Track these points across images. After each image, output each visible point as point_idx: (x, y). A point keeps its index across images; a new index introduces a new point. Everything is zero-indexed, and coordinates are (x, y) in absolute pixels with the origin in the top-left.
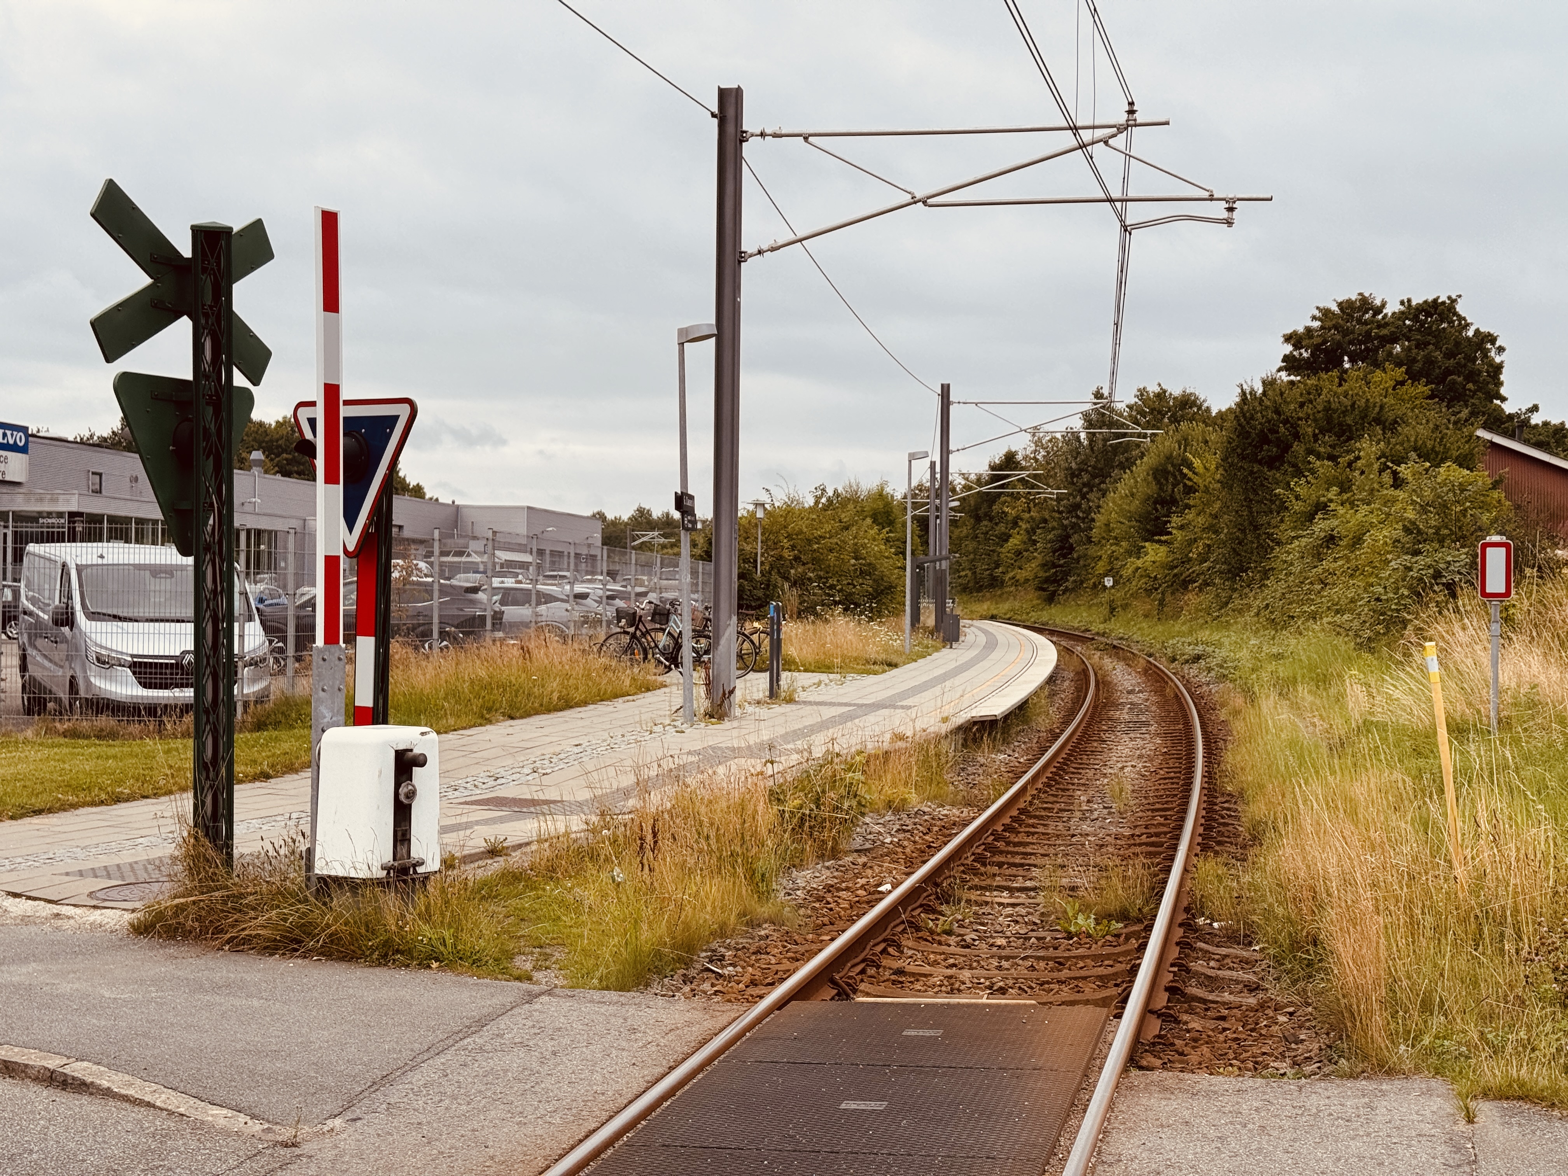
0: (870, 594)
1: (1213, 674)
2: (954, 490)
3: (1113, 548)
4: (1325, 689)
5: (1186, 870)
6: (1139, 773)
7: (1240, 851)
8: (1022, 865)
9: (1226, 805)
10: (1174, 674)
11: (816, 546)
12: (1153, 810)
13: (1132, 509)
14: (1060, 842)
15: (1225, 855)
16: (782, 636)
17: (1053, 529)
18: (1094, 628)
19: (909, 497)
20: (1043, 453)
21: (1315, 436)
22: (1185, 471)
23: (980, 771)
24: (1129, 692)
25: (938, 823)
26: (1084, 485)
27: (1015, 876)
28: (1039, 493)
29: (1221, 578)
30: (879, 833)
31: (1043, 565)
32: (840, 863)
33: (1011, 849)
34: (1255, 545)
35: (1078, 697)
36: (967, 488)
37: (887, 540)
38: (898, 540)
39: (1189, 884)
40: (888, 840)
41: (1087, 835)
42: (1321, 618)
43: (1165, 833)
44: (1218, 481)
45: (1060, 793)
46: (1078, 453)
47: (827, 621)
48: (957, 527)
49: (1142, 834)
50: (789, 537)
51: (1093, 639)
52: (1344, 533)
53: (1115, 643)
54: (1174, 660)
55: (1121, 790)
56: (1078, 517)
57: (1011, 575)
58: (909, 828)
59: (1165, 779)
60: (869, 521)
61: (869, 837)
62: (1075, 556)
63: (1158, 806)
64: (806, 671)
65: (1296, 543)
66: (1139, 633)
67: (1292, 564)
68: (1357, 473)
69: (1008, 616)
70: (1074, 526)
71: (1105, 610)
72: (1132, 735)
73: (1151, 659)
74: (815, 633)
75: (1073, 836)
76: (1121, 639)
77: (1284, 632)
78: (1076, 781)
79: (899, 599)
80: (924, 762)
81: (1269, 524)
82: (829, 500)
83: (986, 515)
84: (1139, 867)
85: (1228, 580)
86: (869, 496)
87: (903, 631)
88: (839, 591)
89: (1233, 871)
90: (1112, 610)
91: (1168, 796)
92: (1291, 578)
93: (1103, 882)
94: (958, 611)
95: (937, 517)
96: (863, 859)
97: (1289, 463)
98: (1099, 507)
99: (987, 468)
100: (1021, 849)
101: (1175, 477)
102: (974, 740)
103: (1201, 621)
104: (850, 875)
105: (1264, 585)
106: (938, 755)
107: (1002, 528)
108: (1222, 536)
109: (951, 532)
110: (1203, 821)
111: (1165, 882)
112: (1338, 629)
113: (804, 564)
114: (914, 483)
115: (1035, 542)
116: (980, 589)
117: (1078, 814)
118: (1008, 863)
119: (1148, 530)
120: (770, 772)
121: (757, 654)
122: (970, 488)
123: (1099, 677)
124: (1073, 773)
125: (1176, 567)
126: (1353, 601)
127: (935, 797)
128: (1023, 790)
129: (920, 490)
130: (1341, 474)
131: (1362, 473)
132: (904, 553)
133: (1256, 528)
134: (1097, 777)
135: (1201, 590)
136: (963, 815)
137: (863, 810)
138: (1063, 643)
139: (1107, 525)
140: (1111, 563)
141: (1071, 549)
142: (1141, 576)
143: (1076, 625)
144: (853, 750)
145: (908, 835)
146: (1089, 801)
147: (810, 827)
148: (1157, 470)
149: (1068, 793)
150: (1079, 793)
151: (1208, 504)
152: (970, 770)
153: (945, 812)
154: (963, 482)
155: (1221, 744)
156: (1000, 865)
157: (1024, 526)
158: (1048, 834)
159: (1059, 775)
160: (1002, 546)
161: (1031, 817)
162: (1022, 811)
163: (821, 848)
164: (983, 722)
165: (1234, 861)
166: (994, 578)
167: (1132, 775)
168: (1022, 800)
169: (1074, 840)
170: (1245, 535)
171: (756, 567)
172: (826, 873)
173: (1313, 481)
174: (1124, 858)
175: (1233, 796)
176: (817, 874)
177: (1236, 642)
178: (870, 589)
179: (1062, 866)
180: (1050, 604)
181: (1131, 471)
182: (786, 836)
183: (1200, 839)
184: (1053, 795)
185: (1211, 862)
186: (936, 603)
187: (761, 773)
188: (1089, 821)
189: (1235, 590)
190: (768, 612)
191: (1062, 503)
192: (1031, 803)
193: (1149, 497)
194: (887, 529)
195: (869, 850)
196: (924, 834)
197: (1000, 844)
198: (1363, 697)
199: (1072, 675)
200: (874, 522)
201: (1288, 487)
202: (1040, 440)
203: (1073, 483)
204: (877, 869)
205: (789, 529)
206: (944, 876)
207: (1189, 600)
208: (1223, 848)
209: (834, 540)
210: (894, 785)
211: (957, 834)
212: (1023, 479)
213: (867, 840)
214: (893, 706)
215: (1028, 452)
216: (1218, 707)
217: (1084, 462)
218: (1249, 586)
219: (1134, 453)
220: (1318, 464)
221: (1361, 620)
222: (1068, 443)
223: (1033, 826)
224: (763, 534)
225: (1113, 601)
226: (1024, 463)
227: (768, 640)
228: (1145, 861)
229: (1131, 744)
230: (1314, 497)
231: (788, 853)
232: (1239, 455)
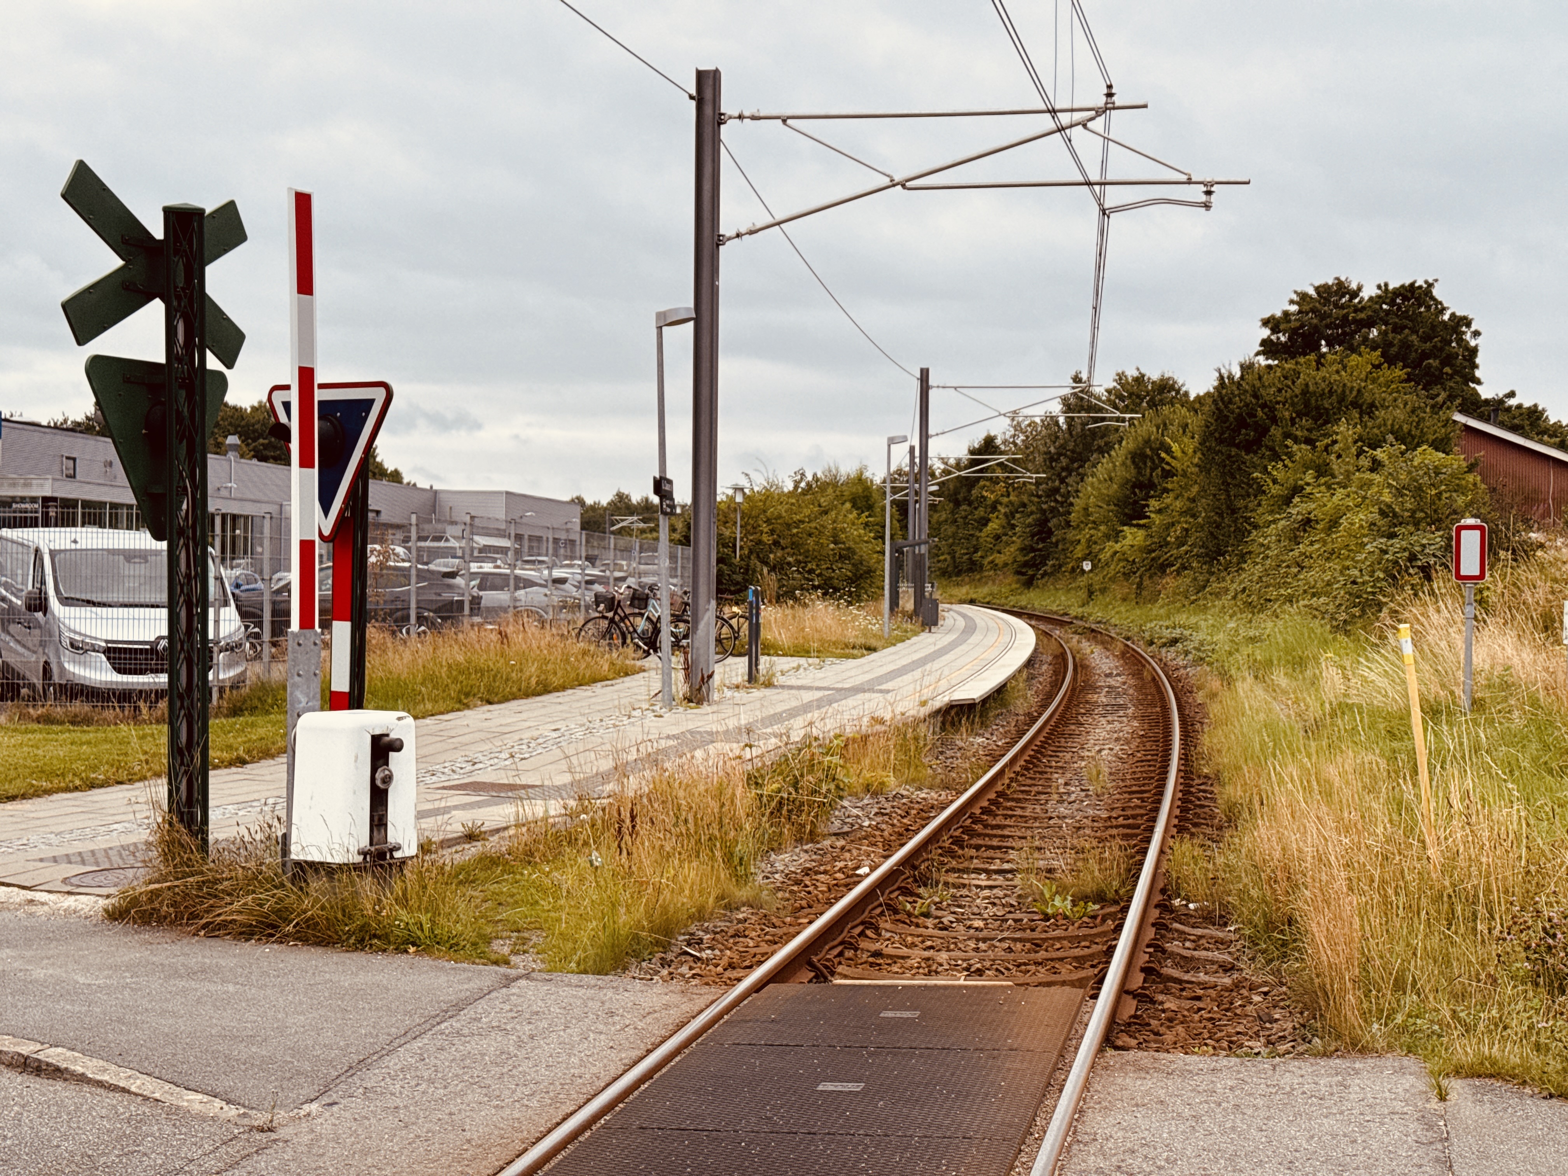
0: (850, 578)
1: (1190, 657)
2: (933, 475)
3: (1092, 532)
4: (1301, 672)
5: (1162, 852)
6: (1116, 755)
7: (1216, 832)
8: (1000, 848)
9: (1202, 787)
10: (1152, 657)
11: (795, 531)
12: (1130, 793)
13: (1111, 492)
14: (1037, 824)
15: (1201, 837)
16: (761, 621)
17: (1032, 513)
18: (1073, 612)
19: (888, 481)
20: (1022, 437)
21: (1292, 419)
22: (1163, 455)
23: (959, 755)
24: (1107, 676)
25: (916, 806)
26: (1063, 469)
27: (993, 859)
28: (1018, 477)
29: (1199, 562)
30: (858, 817)
31: (1022, 550)
32: (818, 846)
33: (990, 832)
34: (1232, 529)
35: (1056, 681)
36: (946, 472)
37: (866, 525)
38: (877, 524)
39: (1165, 866)
40: (866, 824)
41: (1065, 817)
42: (1298, 601)
43: (1142, 815)
44: (1197, 465)
45: (1038, 776)
46: (1057, 437)
47: (805, 605)
48: (936, 511)
49: (1119, 816)
50: (768, 521)
51: (1071, 623)
52: (1321, 516)
53: (1093, 626)
54: (1151, 643)
55: (1099, 773)
56: (1056, 501)
57: (990, 559)
58: (887, 811)
59: (1142, 761)
60: (848, 505)
61: (847, 820)
62: (1054, 540)
63: (1134, 788)
64: (785, 655)
65: (1273, 526)
66: (1117, 616)
67: (1269, 548)
68: (1333, 457)
69: (987, 600)
70: (1053, 510)
71: (1083, 594)
72: (1110, 718)
73: (1129, 643)
74: (794, 617)
75: (1051, 818)
76: (1099, 622)
77: (1261, 616)
78: (1054, 764)
79: (879, 584)
80: (902, 745)
81: (1246, 507)
82: (809, 484)
83: (965, 499)
84: (1116, 849)
85: (1205, 563)
86: (848, 481)
87: (882, 615)
88: (818, 576)
89: (1208, 853)
90: (1091, 593)
91: (1144, 779)
92: (1268, 562)
93: (1080, 864)
94: (937, 595)
95: (916, 502)
96: (841, 843)
97: (1267, 447)
98: (1077, 491)
99: (966, 452)
100: (999, 832)
101: (1153, 462)
102: (953, 724)
103: (1179, 605)
104: (828, 857)
105: (1241, 569)
106: (916, 738)
107: (981, 512)
108: (1200, 520)
109: (930, 516)
110: (1179, 803)
111: (1141, 864)
112: (1314, 612)
113: (783, 549)
114: (893, 468)
115: (1013, 527)
116: (959, 573)
117: (1055, 797)
118: (986, 846)
119: (1126, 514)
120: (749, 756)
121: (736, 638)
122: (949, 473)
123: (1077, 659)
124: (1051, 756)
125: (1154, 551)
126: (1329, 584)
127: (913, 780)
128: (1001, 773)
129: (900, 475)
130: (1319, 458)
131: (1339, 456)
132: (883, 538)
133: (1233, 511)
134: (1074, 760)
135: (1178, 573)
136: (942, 798)
137: (841, 793)
138: (1042, 627)
139: (1086, 509)
140: (1089, 547)
141: (1050, 533)
142: (1120, 560)
143: (1055, 608)
144: (831, 734)
145: (886, 818)
146: (1066, 784)
147: (788, 811)
148: (1135, 454)
149: (1046, 776)
150: (1056, 776)
151: (1186, 488)
152: (949, 753)
153: (923, 795)
154: (942, 467)
155: (1198, 726)
156: (978, 848)
157: (1003, 511)
158: (1026, 817)
159: (1037, 758)
160: (981, 531)
161: (1009, 800)
162: (1000, 794)
163: (799, 831)
164: (961, 706)
165: (1209, 843)
166: (972, 562)
167: (1110, 758)
168: (999, 783)
169: (1051, 822)
170: (1223, 518)
171: (735, 552)
172: (804, 857)
173: (1290, 465)
174: (1101, 840)
175: (1209, 778)
176: (795, 858)
177: (1213, 626)
178: (849, 574)
179: (1039, 849)
180: (1029, 588)
181: (1110, 455)
182: (765, 819)
183: (1176, 821)
184: (1031, 778)
185: (1187, 845)
186: (915, 587)
187: (740, 757)
188: (1066, 804)
189: (1213, 573)
190: (747, 597)
191: (1041, 487)
192: (1009, 786)
193: (1128, 481)
194: (867, 513)
195: (847, 833)
196: (903, 817)
197: (978, 827)
198: (1338, 679)
199: (1050, 658)
200: (853, 507)
201: (1265, 470)
202: (1019, 424)
203: (1052, 468)
204: (855, 852)
205: (768, 514)
206: (921, 859)
207: (1167, 583)
208: (1199, 830)
209: (813, 525)
210: (873, 768)
211: (934, 817)
212: (1002, 463)
213: (846, 823)
214: (871, 690)
215: (1007, 437)
216: (1195, 690)
217: (1062, 446)
218: (1226, 570)
219: (1113, 437)
220: (1295, 447)
221: (1337, 603)
222: (1047, 427)
223: (1011, 809)
224: (742, 518)
225: (1091, 585)
226: (1003, 447)
227: (747, 624)
228: (1122, 843)
229: (1109, 727)
230: (1291, 481)
231: (766, 836)
232: (1216, 439)
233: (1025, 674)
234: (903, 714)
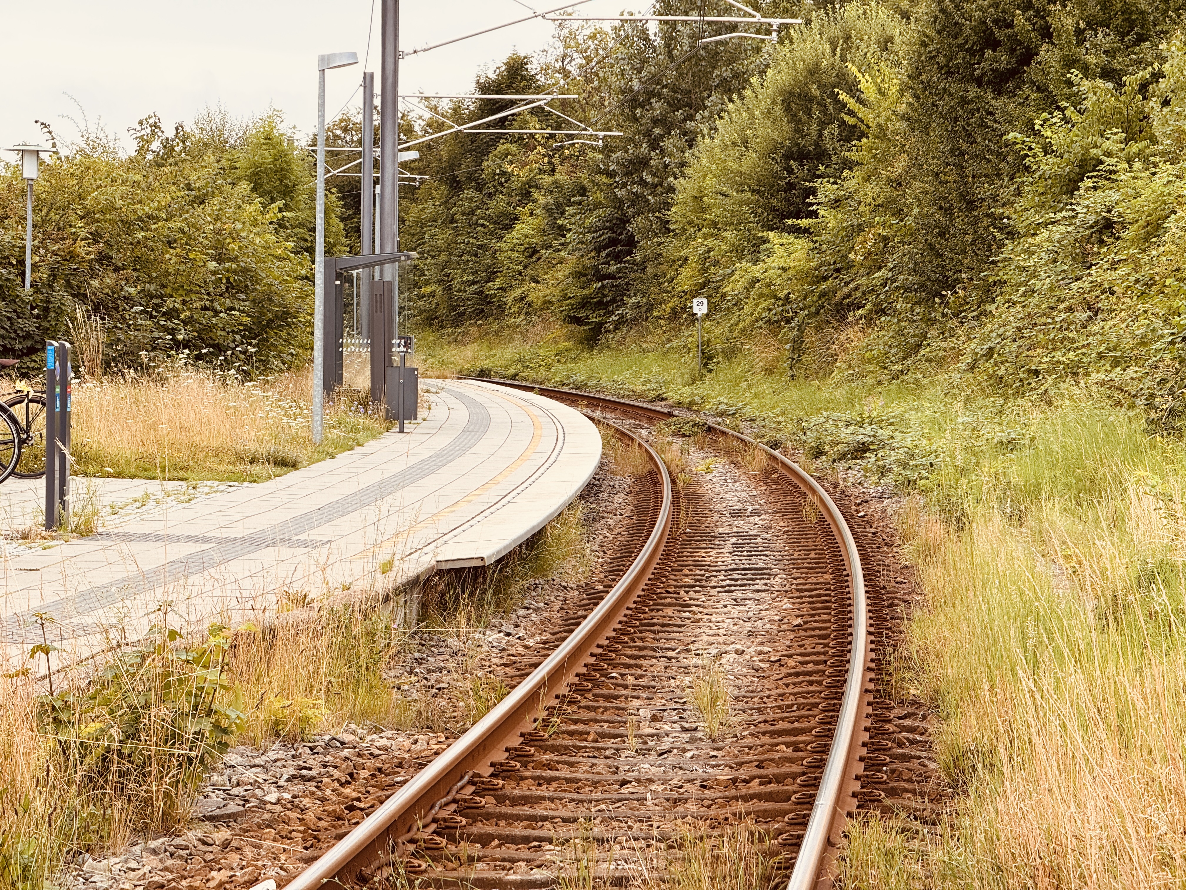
0: (247, 328)
1: (889, 479)
2: (409, 130)
3: (709, 242)
4: (1092, 506)
5: (829, 843)
6: (749, 665)
7: (930, 806)
8: (526, 840)
9: (907, 722)
10: (818, 479)
11: (140, 235)
12: (773, 734)
13: (744, 168)
14: (599, 795)
15: (903, 815)
16: (72, 408)
17: (597, 205)
18: (673, 395)
19: (321, 141)
20: (579, 60)
21: (1079, 32)
22: (843, 96)
23: (452, 665)
24: (735, 514)
25: (369, 763)
26: (656, 122)
27: (513, 861)
28: (571, 137)
29: (907, 300)
30: (255, 784)
31: (579, 275)
32: (178, 841)
33: (509, 810)
34: (969, 238)
35: (640, 524)
36: (436, 126)
37: (281, 225)
38: (301, 225)
39: (834, 868)
40: (272, 797)
41: (651, 781)
42: (1087, 374)
43: (794, 776)
44: (904, 117)
45: (602, 703)
46: (645, 61)
47: (162, 380)
48: (414, 201)
49: (753, 778)
50: (87, 216)
51: (670, 415)
52: (1130, 216)
53: (711, 422)
54: (818, 453)
55: (715, 699)
56: (643, 183)
57: (518, 292)
58: (313, 773)
59: (797, 674)
60: (244, 187)
61: (235, 791)
62: (638, 257)
63: (782, 725)
64: (119, 475)
65: (1043, 234)
66: (756, 403)
67: (1035, 275)
68: (1154, 103)
69: (512, 371)
70: (636, 199)
71: (692, 361)
72: (738, 594)
73: (776, 453)
74: (137, 402)
75: (624, 783)
76: (722, 414)
77: (1020, 401)
78: (631, 680)
79: (303, 338)
80: (342, 647)
81: (994, 198)
82: (168, 146)
83: (470, 178)
84: (743, 838)
85: (919, 303)
86: (245, 140)
87: (308, 398)
88: (185, 323)
89: (915, 844)
90: (707, 360)
91: (801, 707)
92: (1034, 300)
93: (676, 868)
94: (415, 361)
95: (376, 182)
96: (223, 834)
97: (1033, 83)
98: (683, 164)
99: (472, 86)
100: (526, 810)
101: (825, 112)
102: (442, 606)
103: (870, 381)
104: (197, 863)
105: (985, 313)
106: (370, 634)
107: (500, 203)
108: (910, 220)
109: (404, 210)
110: (864, 752)
111: (789, 866)
112: (1117, 395)
113: (117, 270)
114: (332, 116)
115: (562, 231)
116: (459, 319)
117: (633, 743)
118: (500, 837)
119: (773, 209)
120: (43, 671)
121: (22, 442)
122: (441, 127)
123: (680, 485)
124: (627, 666)
125: (825, 279)
126: (1143, 342)
127: (364, 714)
128: (532, 698)
129: (345, 130)
130: (1128, 105)
131: (1166, 103)
132: (311, 250)
133: (971, 205)
134: (671, 673)
135: (870, 321)
136: (418, 747)
137: (225, 739)
138: (616, 423)
139: (698, 199)
140: (704, 271)
141: (631, 243)
142: (761, 296)
143: (639, 389)
144: (206, 625)
145: (311, 787)
146: (654, 719)
147: (121, 774)
148: (792, 94)
149: (616, 704)
150: (636, 703)
151: (884, 160)
152: (433, 661)
153: (383, 742)
154: (427, 115)
155: (901, 609)
156: (484, 840)
157: (542, 201)
158: (577, 781)
159: (600, 670)
160: (500, 238)
161: (545, 749)
162: (530, 739)
163: (141, 813)
164: (459, 571)
165: (916, 825)
166: (485, 300)
167: (737, 669)
168: (528, 718)
169: (625, 790)
170: (952, 219)
171: (23, 274)
172: (151, 862)
173: (1075, 118)
174: (716, 823)
175: (921, 705)
176: (133, 865)
177: (933, 420)
178: (245, 319)
179: (601, 841)
180: (591, 348)
181: (742, 98)
182: (74, 789)
183: (857, 786)
184: (587, 708)
185: (875, 828)
186: (372, 345)
187: (25, 673)
188: (654, 754)
189: (932, 322)
190: (44, 360)
191: (614, 156)
192: (546, 723)
193: (775, 147)
194: (280, 203)
195: (234, 816)
196: (342, 785)
197: (487, 802)
198: (1158, 520)
199: (629, 481)
200: (254, 190)
201: (1030, 128)
202: (572, 35)
203: (636, 120)
204: (249, 852)
205: (89, 202)
206: (377, 863)
207: (849, 340)
208: (898, 802)
209: (176, 224)
210: (285, 692)
211: (403, 783)
212: (540, 107)
213: (232, 797)
214: (286, 542)
215: (551, 59)
216: (898, 541)
217: (655, 79)
218: (956, 315)
219: (751, 62)
220: (1086, 85)
221: (1159, 376)
222: (624, 41)
223: (549, 766)
224: (36, 210)
225: (708, 343)
226: (542, 79)
227: (44, 415)
228: (754, 827)
229: (735, 612)
230: (1077, 148)
231: (76, 824)
232: (940, 68)
233: (579, 513)
234: (346, 588)
